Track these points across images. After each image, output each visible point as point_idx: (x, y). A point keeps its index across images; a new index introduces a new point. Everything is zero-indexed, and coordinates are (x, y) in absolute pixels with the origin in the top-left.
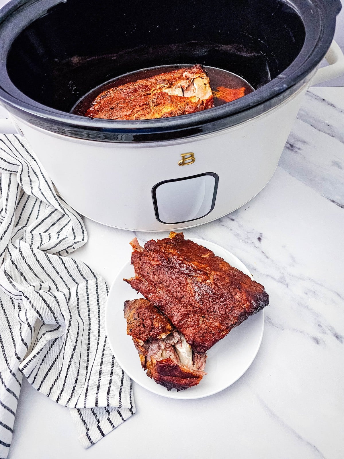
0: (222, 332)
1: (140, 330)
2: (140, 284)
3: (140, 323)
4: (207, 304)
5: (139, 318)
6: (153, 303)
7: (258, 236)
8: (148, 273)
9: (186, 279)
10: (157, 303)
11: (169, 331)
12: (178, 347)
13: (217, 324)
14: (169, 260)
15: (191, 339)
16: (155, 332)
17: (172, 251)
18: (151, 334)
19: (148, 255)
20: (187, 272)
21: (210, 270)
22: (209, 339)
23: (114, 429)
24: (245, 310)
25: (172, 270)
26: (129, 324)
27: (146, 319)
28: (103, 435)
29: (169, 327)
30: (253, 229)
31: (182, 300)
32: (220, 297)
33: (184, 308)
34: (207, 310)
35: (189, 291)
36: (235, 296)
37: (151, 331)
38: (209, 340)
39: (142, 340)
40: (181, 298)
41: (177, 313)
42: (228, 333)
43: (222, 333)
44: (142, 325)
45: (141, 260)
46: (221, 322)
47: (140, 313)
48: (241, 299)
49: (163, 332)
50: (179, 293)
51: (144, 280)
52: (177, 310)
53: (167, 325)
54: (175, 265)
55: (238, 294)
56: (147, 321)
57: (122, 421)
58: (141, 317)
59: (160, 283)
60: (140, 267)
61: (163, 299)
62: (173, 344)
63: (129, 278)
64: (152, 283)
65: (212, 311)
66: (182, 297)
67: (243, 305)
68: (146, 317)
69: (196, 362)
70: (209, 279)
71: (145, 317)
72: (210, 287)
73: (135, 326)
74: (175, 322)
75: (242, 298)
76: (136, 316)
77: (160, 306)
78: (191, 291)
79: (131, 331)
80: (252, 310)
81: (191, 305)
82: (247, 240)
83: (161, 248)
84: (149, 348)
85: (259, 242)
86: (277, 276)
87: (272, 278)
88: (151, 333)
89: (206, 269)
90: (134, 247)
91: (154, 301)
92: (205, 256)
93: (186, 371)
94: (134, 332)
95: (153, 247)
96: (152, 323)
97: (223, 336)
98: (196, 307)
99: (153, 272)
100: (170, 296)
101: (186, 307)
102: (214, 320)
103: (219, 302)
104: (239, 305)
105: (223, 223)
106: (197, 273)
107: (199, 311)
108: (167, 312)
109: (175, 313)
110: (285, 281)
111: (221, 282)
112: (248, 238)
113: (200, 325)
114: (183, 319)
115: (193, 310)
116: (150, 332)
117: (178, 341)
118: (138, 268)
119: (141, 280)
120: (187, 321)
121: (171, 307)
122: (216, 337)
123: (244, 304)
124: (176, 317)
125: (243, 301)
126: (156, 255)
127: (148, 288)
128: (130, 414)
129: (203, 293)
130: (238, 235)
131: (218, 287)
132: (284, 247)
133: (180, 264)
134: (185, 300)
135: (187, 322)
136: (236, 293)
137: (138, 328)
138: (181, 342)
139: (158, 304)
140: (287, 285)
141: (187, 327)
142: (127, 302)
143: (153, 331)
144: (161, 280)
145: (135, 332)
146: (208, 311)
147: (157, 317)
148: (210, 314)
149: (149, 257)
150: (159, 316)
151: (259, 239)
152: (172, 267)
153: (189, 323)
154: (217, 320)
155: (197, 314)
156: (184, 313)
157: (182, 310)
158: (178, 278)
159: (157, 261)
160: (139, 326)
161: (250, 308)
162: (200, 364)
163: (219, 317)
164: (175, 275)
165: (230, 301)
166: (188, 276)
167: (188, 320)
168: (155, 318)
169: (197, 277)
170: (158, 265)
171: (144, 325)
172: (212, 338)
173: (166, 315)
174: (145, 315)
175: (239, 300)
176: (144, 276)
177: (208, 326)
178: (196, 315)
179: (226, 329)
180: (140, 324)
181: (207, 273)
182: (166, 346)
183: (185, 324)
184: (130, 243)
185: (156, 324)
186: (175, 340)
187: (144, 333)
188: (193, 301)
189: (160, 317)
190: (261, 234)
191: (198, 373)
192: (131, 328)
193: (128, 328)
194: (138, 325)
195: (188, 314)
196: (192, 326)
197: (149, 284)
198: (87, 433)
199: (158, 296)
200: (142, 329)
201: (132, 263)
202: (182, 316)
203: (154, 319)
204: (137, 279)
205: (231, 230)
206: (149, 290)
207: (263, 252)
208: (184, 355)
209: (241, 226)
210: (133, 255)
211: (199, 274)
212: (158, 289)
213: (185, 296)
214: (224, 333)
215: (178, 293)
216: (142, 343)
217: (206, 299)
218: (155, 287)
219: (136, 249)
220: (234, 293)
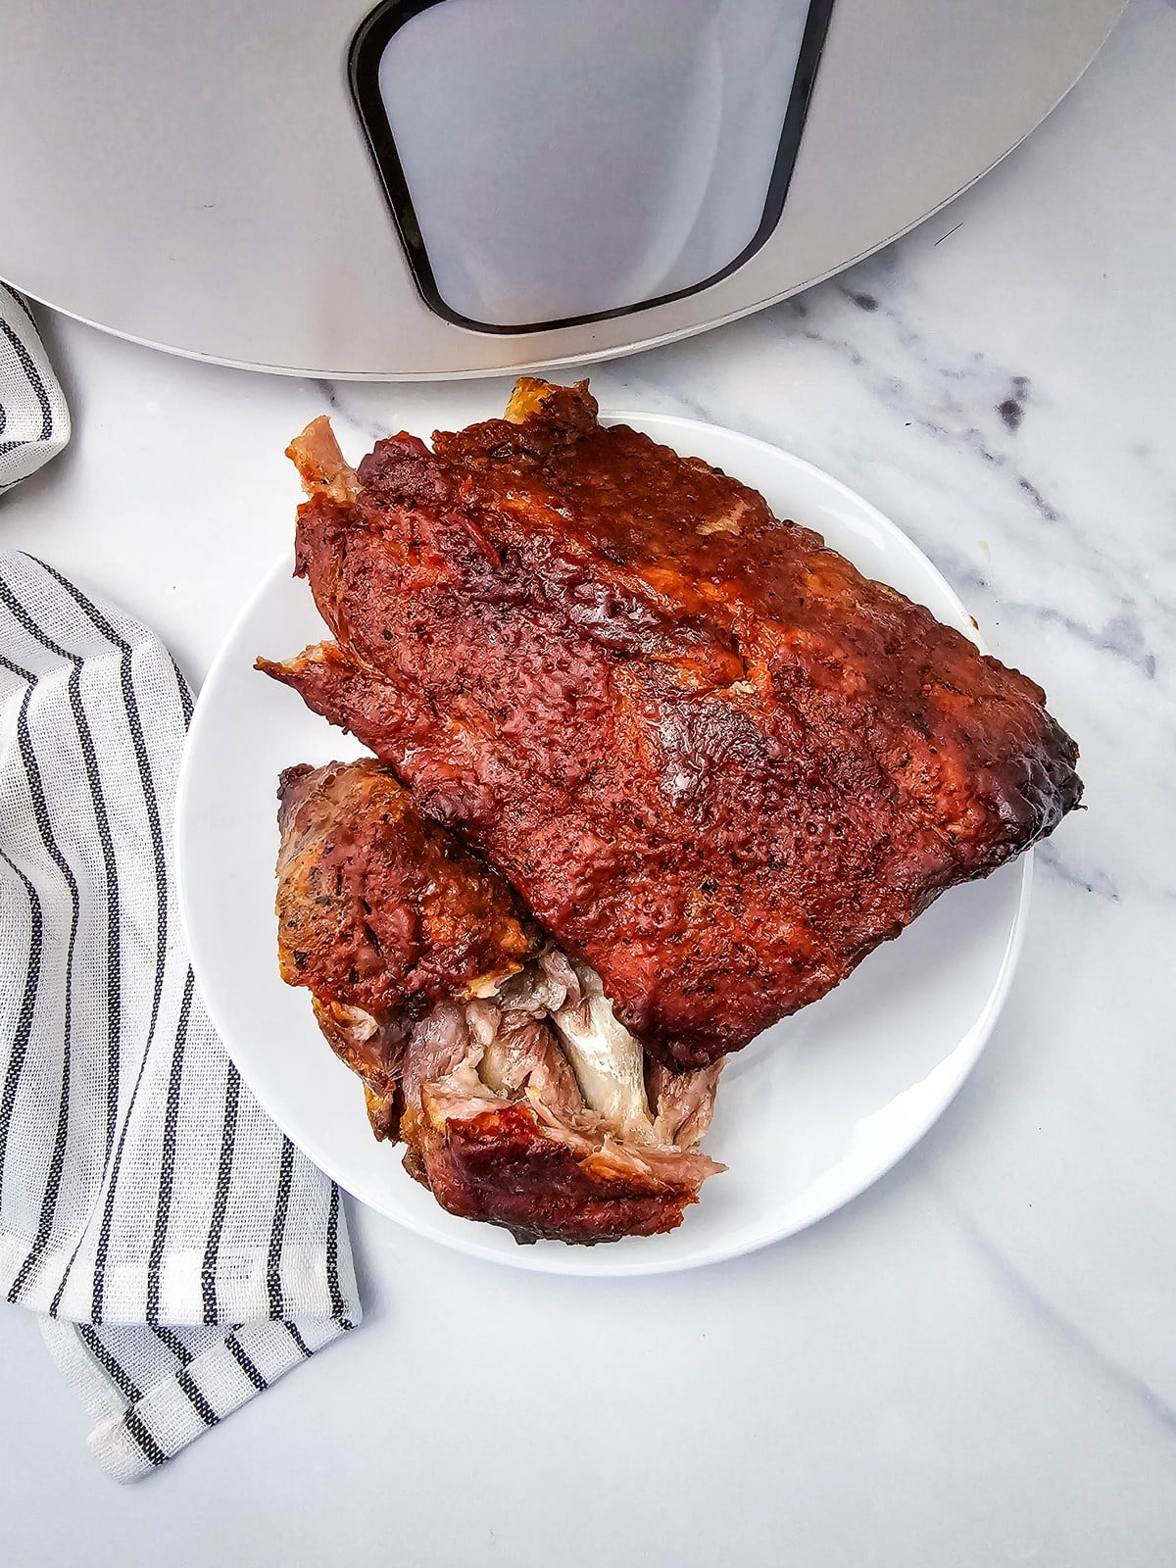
0: (813, 969)
1: (351, 959)
2: (347, 690)
3: (349, 920)
4: (729, 824)
5: (341, 898)
6: (423, 804)
7: (1004, 392)
8: (387, 634)
9: (610, 675)
10: (444, 802)
11: (517, 962)
12: (567, 1024)
13: (785, 930)
14: (504, 560)
15: (640, 1001)
16: (433, 971)
17: (523, 502)
18: (415, 984)
19: (381, 529)
20: (614, 630)
21: (755, 620)
22: (736, 1004)
23: (261, 1390)
24: (955, 854)
25: (523, 619)
26: (291, 924)
27: (379, 903)
28: (210, 1418)
29: (513, 938)
30: (978, 357)
31: (587, 794)
32: (812, 783)
33: (596, 836)
34: (733, 855)
35: (627, 746)
36: (898, 776)
37: (413, 967)
38: (741, 1008)
39: (365, 1007)
40: (578, 783)
41: (560, 863)
42: (847, 976)
43: (818, 974)
44: (359, 934)
45: (345, 555)
46: (813, 920)
47: (347, 867)
48: (935, 790)
49: (480, 971)
50: (567, 753)
51: (369, 667)
52: (561, 848)
53: (505, 928)
54: (542, 590)
55: (918, 764)
56: (391, 911)
57: (298, 1354)
58: (350, 889)
59: (461, 692)
60: (339, 597)
61: (477, 782)
62: (539, 1016)
63: (287, 655)
64: (412, 685)
65: (762, 864)
66: (587, 780)
67: (943, 825)
68: (383, 892)
69: (664, 1100)
70: (745, 672)
71: (377, 892)
72: (749, 721)
73: (324, 938)
74: (547, 909)
75: (939, 786)
76: (326, 888)
77: (461, 822)
78: (637, 747)
79: (301, 965)
80: (994, 853)
81: (639, 823)
82: (940, 419)
83: (455, 484)
84: (409, 1037)
85: (1005, 428)
86: (1097, 613)
87: (1070, 625)
88: (416, 976)
89: (728, 616)
90: (309, 474)
91: (431, 794)
92: (719, 526)
93: (610, 1174)
94: (318, 971)
95: (405, 478)
96: (417, 921)
97: (820, 990)
98: (668, 840)
99: (419, 627)
100: (516, 767)
101: (611, 829)
102: (770, 910)
103: (801, 810)
104: (921, 824)
105: (812, 326)
106: (671, 637)
107: (684, 859)
108: (503, 854)
109: (545, 863)
110: (1139, 639)
111: (819, 694)
112: (951, 407)
113: (688, 934)
114: (592, 896)
115: (651, 852)
116: (408, 969)
117: (568, 1000)
118: (334, 598)
119: (352, 669)
120: (612, 906)
121: (524, 825)
122: (780, 997)
123: (951, 820)
124: (556, 889)
125: (943, 802)
126: (428, 529)
127: (392, 714)
128: (334, 1329)
129: (710, 760)
130: (891, 391)
131: (800, 723)
132: (1142, 451)
133: (571, 584)
134: (604, 795)
135: (613, 912)
136: (905, 756)
137: (343, 949)
138: (586, 1002)
139: (448, 811)
140: (1150, 665)
141: (615, 940)
142: (295, 776)
143: (427, 965)
144: (462, 672)
145: (324, 968)
146: (736, 861)
147: (446, 887)
148: (752, 876)
149: (388, 535)
150: (458, 881)
151: (1010, 412)
152: (521, 601)
153: (624, 918)
154: (788, 909)
155: (671, 873)
156: (597, 864)
157: (588, 846)
158: (561, 669)
159: (438, 562)
160: (344, 937)
161: (986, 840)
162: (683, 1109)
163: (803, 896)
164: (543, 646)
165: (868, 803)
166: (621, 653)
167: (621, 904)
168: (435, 896)
169: (677, 660)
170: (443, 586)
171: (371, 936)
172: (758, 997)
173: (500, 868)
174: (372, 883)
175: (920, 799)
176: (367, 649)
177: (735, 939)
178: (669, 878)
179: (841, 954)
180: (351, 927)
181: (734, 639)
182: (500, 1027)
183: (603, 920)
184: (290, 454)
185: (439, 927)
186: (553, 994)
187: (373, 972)
188: (650, 804)
189: (463, 889)
190: (1019, 381)
191: (678, 1173)
192: (304, 950)
193: (283, 947)
194: (337, 930)
195: (619, 871)
196: (646, 937)
197: (400, 690)
198: (128, 1414)
199: (451, 762)
200: (365, 954)
201: (300, 571)
202: (583, 882)
203: (427, 901)
204: (332, 661)
205: (857, 360)
206: (398, 727)
207: (1025, 484)
208: (598, 1066)
209: (910, 339)
210: (301, 525)
211: (685, 643)
212: (449, 723)
213: (602, 770)
214: (821, 974)
215: (558, 753)
216: (365, 1025)
217: (728, 795)
218: (433, 709)
219: (322, 488)
220: (893, 758)
